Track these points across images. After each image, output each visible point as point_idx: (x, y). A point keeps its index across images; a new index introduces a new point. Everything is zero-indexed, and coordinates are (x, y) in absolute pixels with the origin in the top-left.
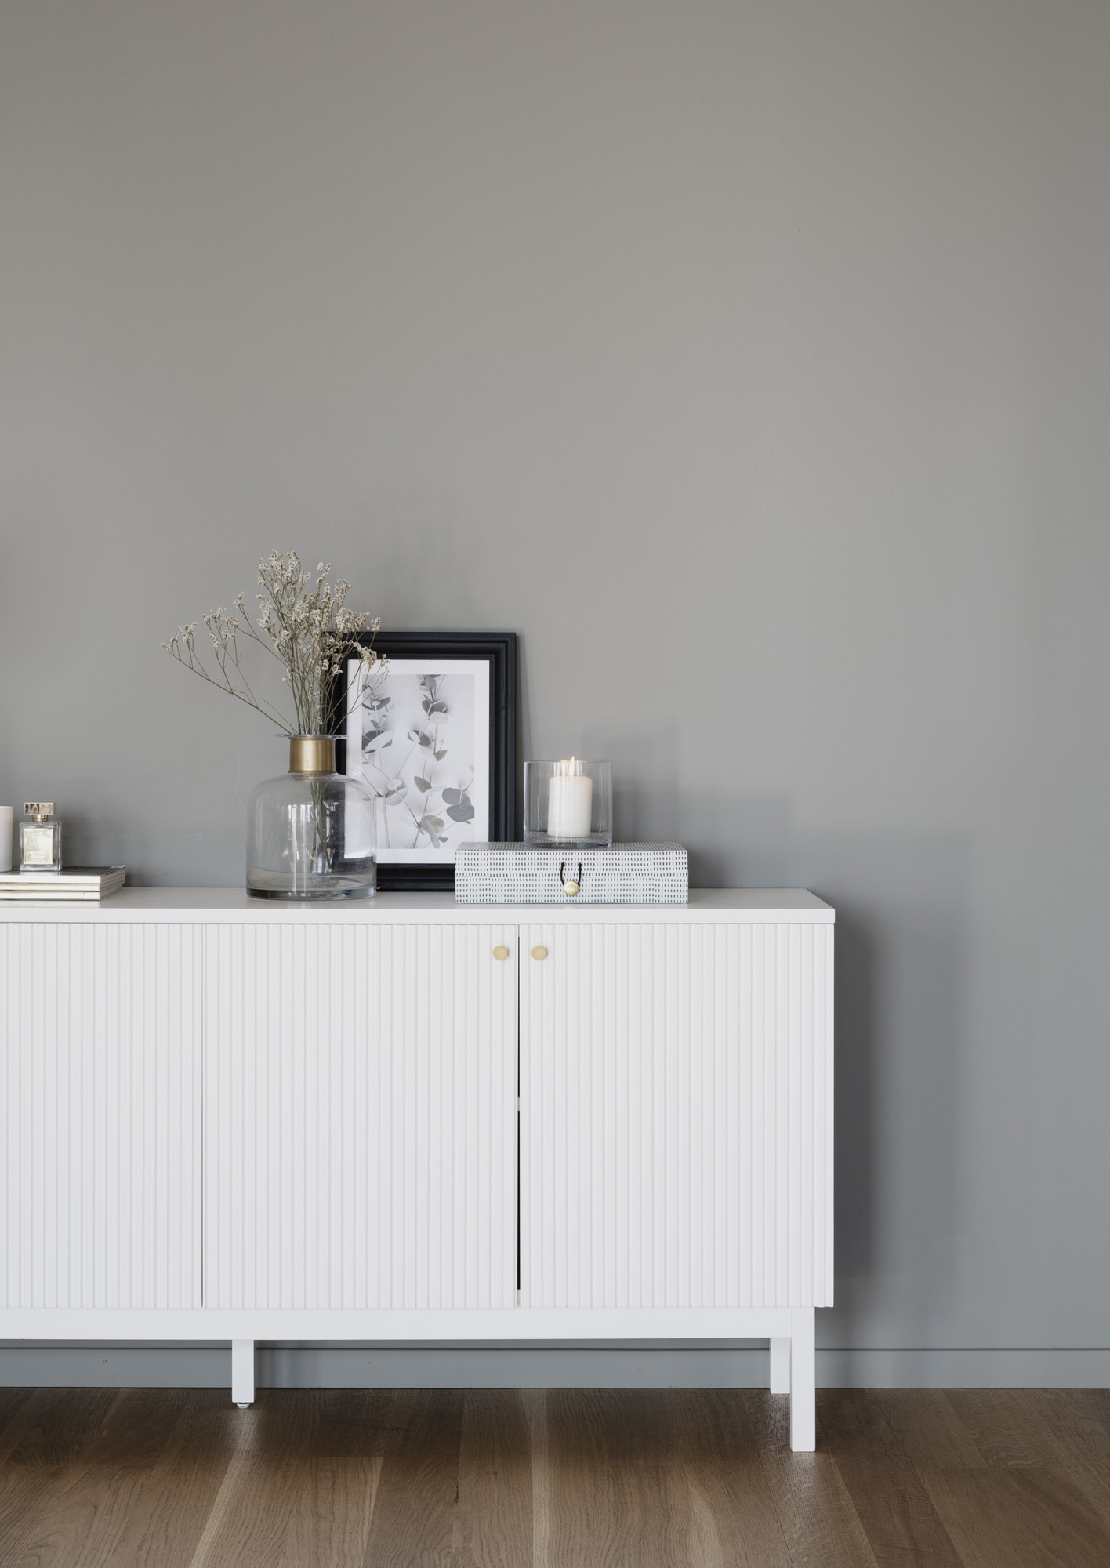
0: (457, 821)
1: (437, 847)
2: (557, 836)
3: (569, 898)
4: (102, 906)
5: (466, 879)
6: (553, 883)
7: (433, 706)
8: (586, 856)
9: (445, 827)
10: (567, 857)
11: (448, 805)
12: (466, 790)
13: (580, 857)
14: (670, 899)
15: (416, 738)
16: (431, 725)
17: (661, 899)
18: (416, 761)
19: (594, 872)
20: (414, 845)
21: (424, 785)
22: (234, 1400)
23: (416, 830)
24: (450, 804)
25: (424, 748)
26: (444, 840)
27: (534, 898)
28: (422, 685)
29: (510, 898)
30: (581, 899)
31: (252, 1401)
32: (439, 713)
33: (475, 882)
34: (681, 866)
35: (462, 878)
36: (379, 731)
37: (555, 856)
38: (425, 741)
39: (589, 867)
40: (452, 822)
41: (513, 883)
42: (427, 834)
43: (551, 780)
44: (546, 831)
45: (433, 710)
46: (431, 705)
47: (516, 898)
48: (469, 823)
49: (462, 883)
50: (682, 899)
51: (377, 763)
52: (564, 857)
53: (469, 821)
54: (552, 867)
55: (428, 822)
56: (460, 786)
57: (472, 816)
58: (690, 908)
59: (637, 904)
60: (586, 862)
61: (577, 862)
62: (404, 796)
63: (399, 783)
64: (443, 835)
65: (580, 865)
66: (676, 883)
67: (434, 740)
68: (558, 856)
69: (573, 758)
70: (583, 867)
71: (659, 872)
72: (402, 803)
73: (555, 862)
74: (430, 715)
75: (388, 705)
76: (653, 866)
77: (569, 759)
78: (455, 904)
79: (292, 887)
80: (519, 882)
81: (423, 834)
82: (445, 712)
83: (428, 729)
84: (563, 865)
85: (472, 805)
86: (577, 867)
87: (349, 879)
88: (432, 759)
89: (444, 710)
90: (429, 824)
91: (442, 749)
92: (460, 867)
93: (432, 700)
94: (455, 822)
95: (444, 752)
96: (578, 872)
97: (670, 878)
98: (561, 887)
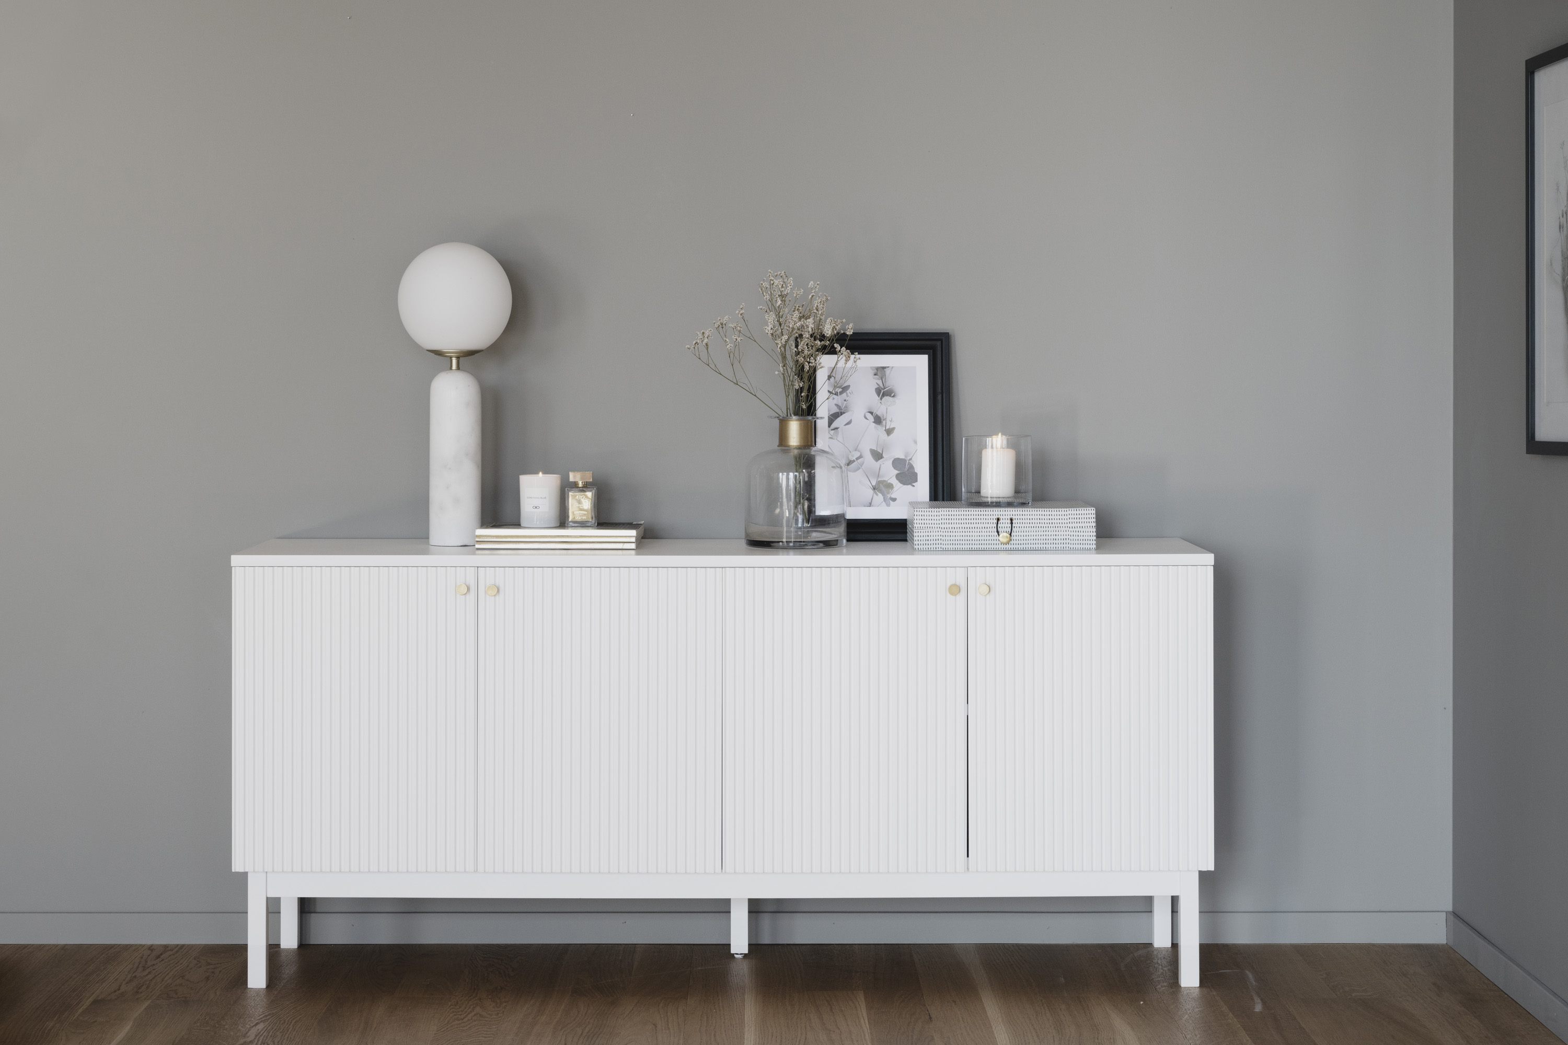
0: (904, 484)
1: (888, 505)
2: (989, 496)
3: (1002, 546)
4: (637, 554)
5: (922, 531)
6: (990, 534)
7: (884, 392)
8: (1016, 513)
9: (895, 489)
10: (1002, 513)
11: (896, 472)
12: (911, 459)
13: (1011, 513)
14: (1082, 546)
15: (871, 418)
16: (883, 407)
17: (1074, 546)
18: (871, 435)
19: (1023, 525)
20: (871, 504)
21: (878, 456)
22: (732, 952)
23: (871, 492)
24: (899, 471)
25: (877, 426)
26: (894, 500)
27: (976, 546)
28: (875, 375)
29: (956, 546)
30: (1012, 546)
31: (746, 952)
32: (888, 397)
33: (929, 534)
34: (1090, 520)
35: (919, 531)
36: (841, 412)
37: (992, 513)
38: (878, 420)
39: (1019, 521)
40: (900, 485)
41: (959, 534)
42: (880, 495)
43: (984, 452)
44: (980, 493)
45: (884, 395)
46: (882, 391)
47: (961, 546)
48: (914, 486)
49: (919, 534)
50: (1091, 546)
51: (840, 438)
52: (999, 513)
53: (913, 484)
54: (989, 521)
55: (881, 485)
56: (906, 456)
57: (916, 481)
58: (1097, 554)
59: (1056, 551)
60: (1016, 517)
61: (1009, 517)
62: (862, 464)
63: (858, 454)
64: (893, 496)
65: (1011, 520)
66: (1087, 534)
67: (885, 419)
68: (994, 513)
69: (1000, 434)
70: (1014, 522)
71: (1074, 525)
72: (861, 470)
73: (992, 517)
74: (881, 399)
75: (848, 392)
76: (1069, 521)
77: (997, 434)
78: (913, 551)
79: (783, 538)
80: (964, 534)
81: (877, 495)
82: (894, 396)
83: (880, 411)
84: (998, 519)
85: (916, 471)
86: (1009, 521)
87: (825, 532)
88: (883, 435)
89: (892, 395)
90: (882, 487)
91: (891, 427)
92: (918, 522)
93: (883, 387)
94: (902, 485)
95: (893, 429)
96: (1009, 525)
97: (1082, 530)
98: (998, 538)
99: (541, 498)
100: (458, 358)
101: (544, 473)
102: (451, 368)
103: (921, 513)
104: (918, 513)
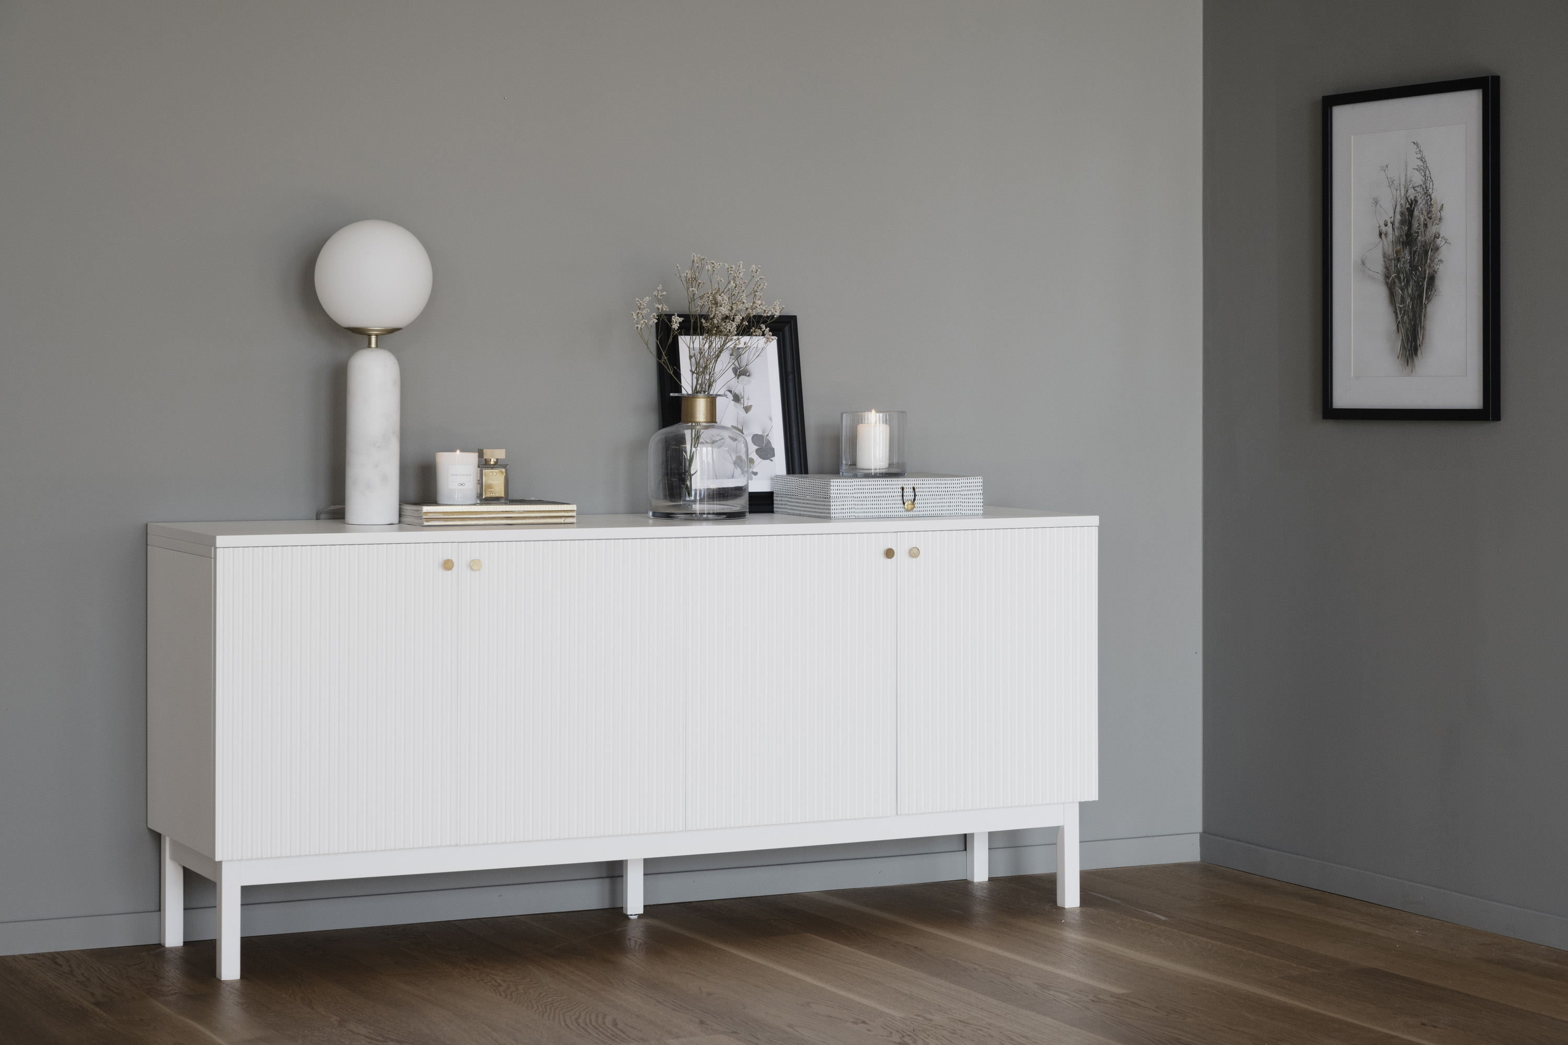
0: (763, 459)
1: (751, 479)
3: (906, 513)
6: (896, 502)
7: (741, 372)
8: (917, 482)
9: (756, 464)
10: (905, 483)
11: (756, 447)
12: (767, 435)
13: (913, 482)
14: (971, 512)
15: (730, 396)
16: (740, 386)
17: (965, 512)
18: (734, 413)
19: (924, 494)
21: (738, 432)
22: (627, 914)
23: (732, 465)
24: (758, 446)
25: (736, 403)
26: (755, 474)
27: (883, 514)
28: (731, 355)
29: (867, 514)
30: (914, 513)
31: (642, 914)
32: (744, 376)
34: (979, 488)
35: (836, 500)
37: (897, 483)
38: (737, 398)
39: (920, 490)
40: (760, 460)
41: (868, 503)
42: (738, 469)
45: (740, 375)
46: (739, 371)
47: (872, 514)
48: (772, 460)
49: (836, 503)
50: (979, 512)
52: (903, 483)
54: (895, 490)
55: (742, 461)
56: (763, 432)
57: (774, 455)
58: (984, 518)
59: (950, 516)
60: (918, 486)
61: (912, 486)
64: (754, 470)
65: (914, 488)
66: (976, 500)
67: (743, 398)
68: (899, 483)
70: (916, 490)
71: (965, 493)
73: (897, 486)
74: (738, 378)
76: (961, 489)
80: (873, 502)
82: (749, 376)
83: (738, 390)
84: (903, 489)
85: (773, 447)
86: (912, 490)
87: (723, 505)
88: (742, 412)
89: (748, 375)
90: (743, 463)
91: (749, 405)
92: (834, 492)
93: (738, 367)
94: (762, 460)
95: (751, 406)
96: (913, 494)
97: (972, 497)
98: (902, 505)
99: (467, 475)
100: (377, 336)
101: (462, 451)
102: (369, 346)
103: (836, 484)
104: (834, 484)
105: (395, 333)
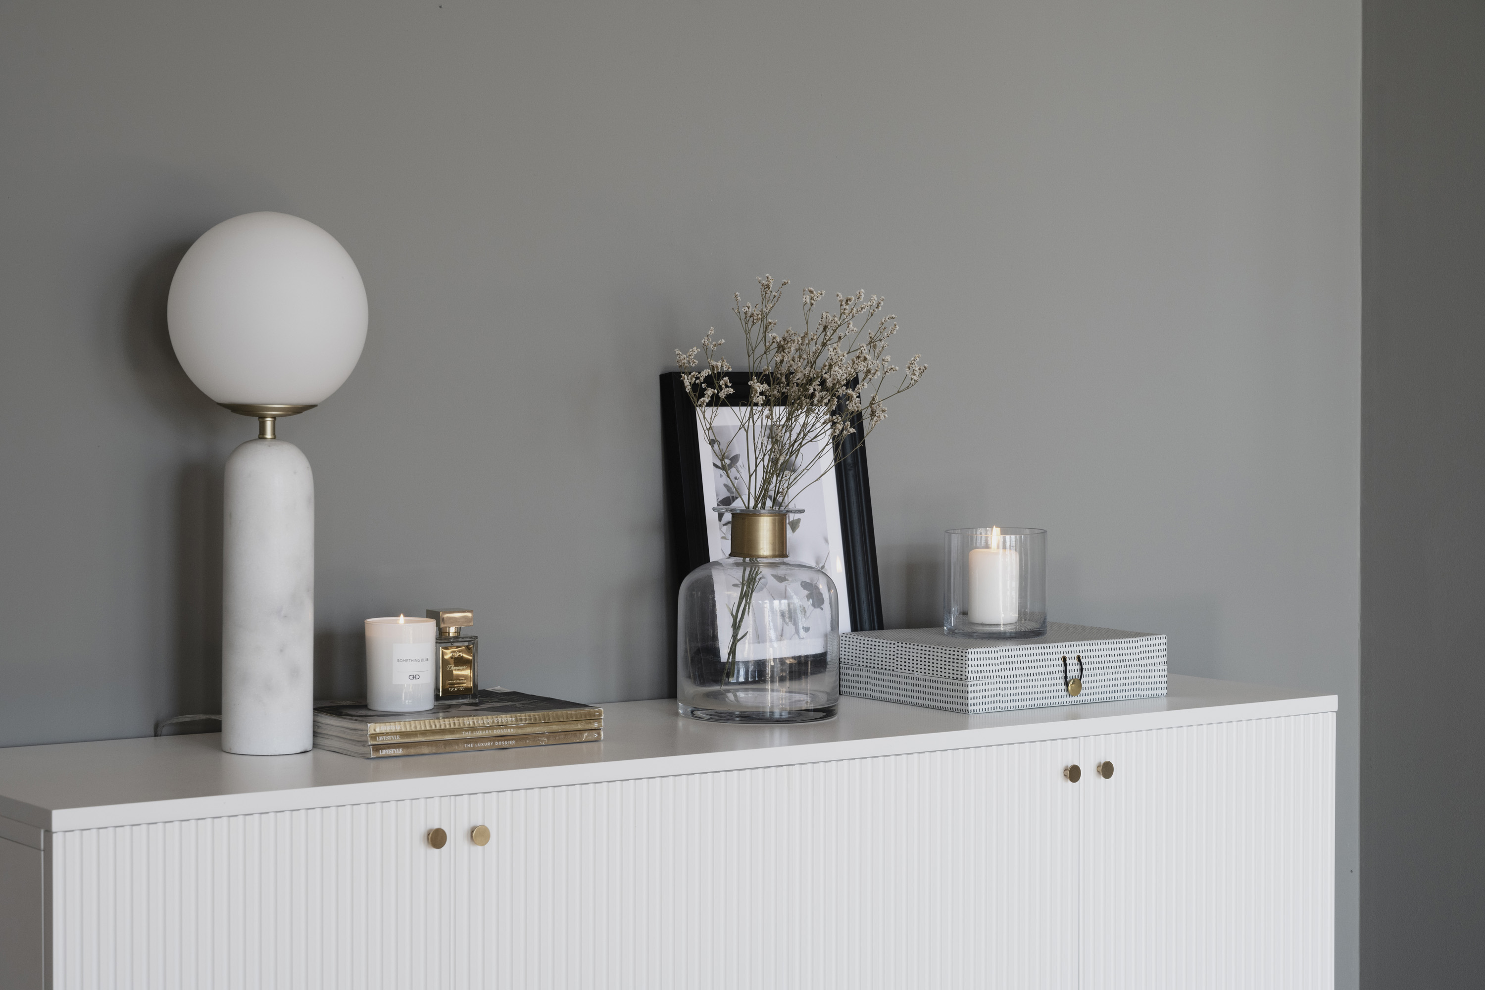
3: (1069, 699)
6: (1056, 682)
8: (1084, 648)
10: (1068, 649)
13: (1079, 648)
14: (1153, 692)
17: (1145, 693)
19: (1093, 666)
27: (1038, 702)
29: (1017, 704)
30: (1080, 699)
34: (1162, 654)
35: (976, 683)
37: (1058, 650)
39: (1088, 660)
41: (1020, 685)
43: (972, 554)
47: (1022, 704)
50: (1163, 692)
52: (1065, 649)
54: (1055, 662)
56: (816, 557)
60: (1084, 654)
61: (1076, 655)
65: (1080, 658)
66: (1158, 674)
68: (1061, 650)
69: (1000, 528)
70: (1082, 661)
71: (1144, 662)
73: (1058, 656)
76: (1139, 656)
77: (992, 529)
80: (1025, 684)
84: (1065, 659)
86: (1077, 661)
92: (974, 669)
96: (1078, 667)
97: (1153, 668)
98: (1064, 687)
99: (422, 660)
100: (274, 418)
101: (405, 616)
103: (976, 656)
104: (973, 656)
105: (304, 413)
